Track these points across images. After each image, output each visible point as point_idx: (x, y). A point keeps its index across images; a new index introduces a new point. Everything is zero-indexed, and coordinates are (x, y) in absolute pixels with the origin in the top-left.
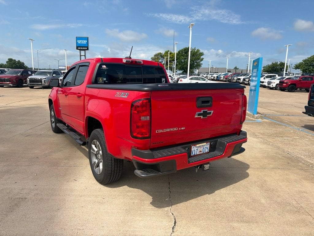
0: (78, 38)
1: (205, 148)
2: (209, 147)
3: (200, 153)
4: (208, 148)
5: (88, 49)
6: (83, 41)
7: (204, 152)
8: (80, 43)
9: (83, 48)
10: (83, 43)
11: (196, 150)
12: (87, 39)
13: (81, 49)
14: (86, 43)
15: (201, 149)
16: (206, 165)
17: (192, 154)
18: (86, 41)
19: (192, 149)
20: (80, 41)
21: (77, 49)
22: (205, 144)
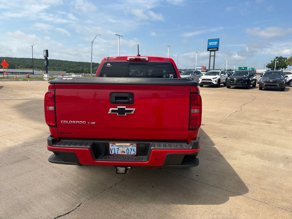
0: (210, 41)
1: (130, 150)
2: (136, 149)
3: (123, 153)
4: (134, 150)
5: (217, 50)
6: (214, 43)
7: (130, 154)
8: (211, 45)
9: (214, 49)
10: (214, 44)
11: (116, 149)
12: (218, 40)
13: (211, 50)
14: (216, 44)
15: (125, 149)
16: (119, 168)
17: (110, 152)
18: (217, 42)
19: (111, 147)
20: (212, 43)
21: (208, 50)
22: (128, 144)
